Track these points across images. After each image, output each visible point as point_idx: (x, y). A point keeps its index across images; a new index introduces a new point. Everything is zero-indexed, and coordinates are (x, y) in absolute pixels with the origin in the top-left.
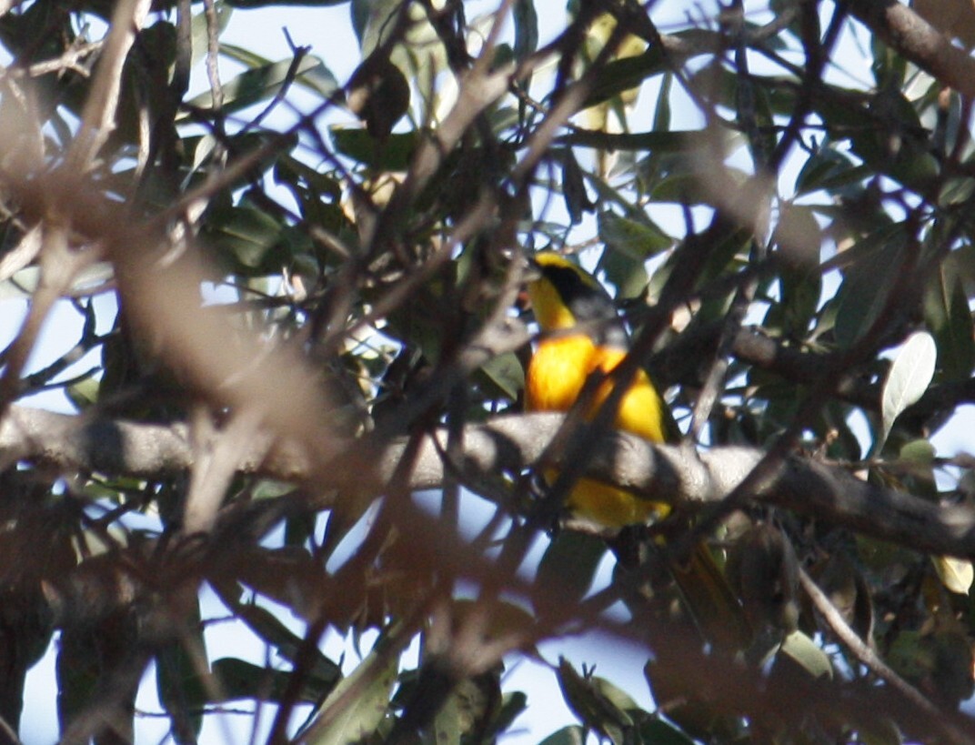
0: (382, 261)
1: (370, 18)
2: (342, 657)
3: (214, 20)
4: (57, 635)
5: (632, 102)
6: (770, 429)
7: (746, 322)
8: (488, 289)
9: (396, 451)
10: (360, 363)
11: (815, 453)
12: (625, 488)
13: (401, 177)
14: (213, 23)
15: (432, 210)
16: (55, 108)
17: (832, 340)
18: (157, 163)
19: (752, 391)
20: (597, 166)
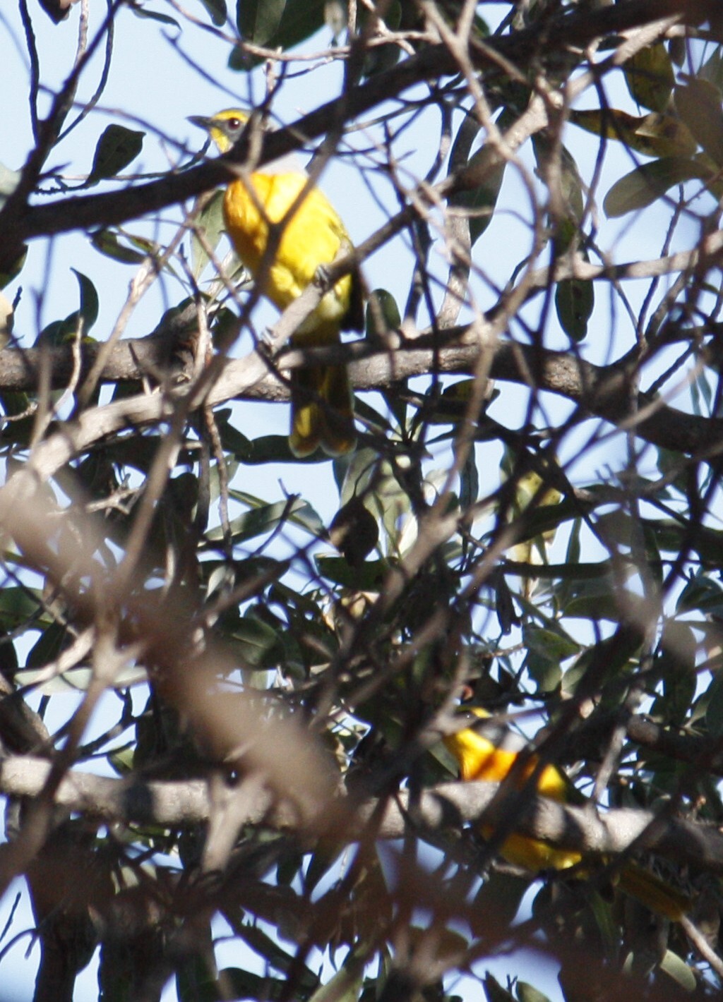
0: (355, 662)
1: (348, 472)
2: (321, 969)
3: (225, 474)
4: (98, 949)
5: (550, 539)
6: (656, 794)
7: (638, 711)
8: (440, 685)
9: (369, 808)
10: (337, 739)
11: (688, 815)
12: (541, 840)
13: (373, 596)
14: (224, 475)
15: (394, 623)
16: (103, 540)
17: (704, 726)
18: (183, 583)
19: (641, 764)
20: (523, 590)
